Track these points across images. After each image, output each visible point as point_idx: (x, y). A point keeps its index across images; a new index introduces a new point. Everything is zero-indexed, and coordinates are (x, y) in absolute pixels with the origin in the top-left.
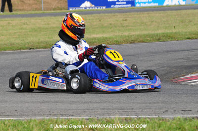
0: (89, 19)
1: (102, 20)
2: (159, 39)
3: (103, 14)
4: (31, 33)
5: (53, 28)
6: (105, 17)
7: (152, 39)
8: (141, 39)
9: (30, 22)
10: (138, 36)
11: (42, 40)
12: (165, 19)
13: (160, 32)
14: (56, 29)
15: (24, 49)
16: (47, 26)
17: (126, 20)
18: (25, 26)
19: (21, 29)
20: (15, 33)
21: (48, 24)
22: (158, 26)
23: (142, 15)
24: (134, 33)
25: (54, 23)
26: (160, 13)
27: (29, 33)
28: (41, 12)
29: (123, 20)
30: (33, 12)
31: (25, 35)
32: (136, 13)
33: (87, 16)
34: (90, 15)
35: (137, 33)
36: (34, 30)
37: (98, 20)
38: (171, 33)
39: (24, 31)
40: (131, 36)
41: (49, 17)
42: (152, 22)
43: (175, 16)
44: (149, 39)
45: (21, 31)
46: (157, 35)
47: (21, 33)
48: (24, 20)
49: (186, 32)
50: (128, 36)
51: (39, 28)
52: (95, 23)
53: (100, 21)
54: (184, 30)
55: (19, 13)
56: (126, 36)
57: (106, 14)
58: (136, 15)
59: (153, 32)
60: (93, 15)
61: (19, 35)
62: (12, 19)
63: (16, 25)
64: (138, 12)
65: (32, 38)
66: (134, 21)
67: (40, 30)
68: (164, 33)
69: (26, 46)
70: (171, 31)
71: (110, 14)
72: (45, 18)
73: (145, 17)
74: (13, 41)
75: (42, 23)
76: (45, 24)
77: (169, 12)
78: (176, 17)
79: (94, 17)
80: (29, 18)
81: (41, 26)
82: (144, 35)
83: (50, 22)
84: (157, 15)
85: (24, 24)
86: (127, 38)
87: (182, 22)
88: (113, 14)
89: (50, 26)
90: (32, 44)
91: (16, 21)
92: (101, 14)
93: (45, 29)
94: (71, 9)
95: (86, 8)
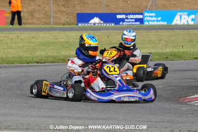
0: (98, 36)
1: (110, 37)
3: (112, 31)
4: (39, 47)
5: (62, 42)
6: (114, 34)
9: (39, 36)
11: (50, 54)
12: (173, 38)
14: (64, 44)
15: (32, 63)
16: (55, 41)
18: (33, 40)
19: (30, 43)
20: (23, 46)
21: (57, 39)
22: (166, 45)
23: (151, 34)
25: (62, 38)
26: (169, 32)
27: (37, 47)
28: (50, 26)
30: (42, 26)
31: (33, 48)
32: (145, 31)
33: (95, 32)
34: (98, 31)
36: (43, 44)
37: (107, 37)
39: (32, 45)
41: (57, 32)
42: (160, 40)
43: (183, 35)
44: (157, 57)
45: (29, 44)
46: (165, 54)
47: (29, 46)
48: (33, 34)
51: (48, 42)
52: (103, 39)
53: (108, 37)
55: (28, 26)
57: (115, 31)
58: (144, 33)
60: (102, 31)
61: (27, 49)
62: (21, 32)
63: (25, 38)
64: (146, 30)
65: (40, 52)
66: (142, 38)
67: (49, 44)
69: (35, 60)
71: (118, 31)
72: (53, 33)
73: (153, 35)
74: (21, 54)
75: (51, 37)
76: (54, 39)
77: (177, 31)
78: (185, 36)
79: (103, 33)
80: (38, 32)
81: (50, 40)
83: (59, 37)
84: (166, 33)
85: (33, 38)
89: (58, 41)
90: (40, 58)
91: (25, 35)
92: (110, 31)
93: (54, 43)
94: (80, 25)
95: (94, 24)
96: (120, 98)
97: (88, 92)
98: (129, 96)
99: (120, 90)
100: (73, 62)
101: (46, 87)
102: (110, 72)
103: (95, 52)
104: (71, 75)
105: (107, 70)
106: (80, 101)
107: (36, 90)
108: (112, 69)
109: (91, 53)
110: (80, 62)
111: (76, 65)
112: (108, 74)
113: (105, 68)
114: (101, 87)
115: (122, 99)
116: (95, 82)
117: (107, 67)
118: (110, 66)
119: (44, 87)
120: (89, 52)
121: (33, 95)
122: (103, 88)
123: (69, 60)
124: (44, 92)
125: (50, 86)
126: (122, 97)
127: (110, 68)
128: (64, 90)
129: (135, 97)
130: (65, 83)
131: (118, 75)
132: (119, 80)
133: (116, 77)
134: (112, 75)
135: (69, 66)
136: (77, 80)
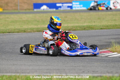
0: (46, 16)
2: (85, 29)
7: (80, 29)
8: (74, 29)
9: (11, 17)
10: (72, 26)
12: (89, 17)
13: (85, 24)
14: (26, 21)
17: (66, 17)
20: (2, 23)
21: (21, 18)
22: (85, 21)
24: (70, 25)
25: (25, 18)
27: (9, 23)
29: (65, 17)
30: (13, 11)
35: (72, 25)
38: (91, 26)
40: (69, 27)
41: (22, 14)
44: (79, 28)
46: (84, 26)
49: (100, 25)
50: (67, 27)
54: (99, 24)
56: (65, 27)
59: (81, 25)
63: (2, 18)
68: (87, 26)
70: (92, 24)
75: (18, 18)
78: (96, 16)
82: (76, 26)
86: (66, 28)
87: (99, 19)
88: (59, 13)
94: (35, 10)
95: (44, 9)
96: (82, 53)
97: (63, 50)
98: (87, 52)
99: (82, 49)
100: (46, 33)
101: (32, 48)
102: (73, 38)
103: (60, 27)
104: (46, 41)
105: (71, 37)
106: (56, 56)
107: (25, 50)
108: (74, 36)
109: (57, 27)
110: (51, 33)
111: (48, 34)
112: (72, 39)
113: (69, 36)
114: (67, 48)
115: (83, 54)
116: (62, 44)
117: (71, 35)
118: (72, 35)
119: (30, 48)
120: (57, 26)
121: (23, 53)
122: (69, 48)
123: (44, 32)
124: (30, 51)
125: (36, 47)
126: (84, 53)
127: (72, 36)
128: (45, 50)
129: (90, 52)
130: (43, 46)
131: (78, 39)
132: (79, 43)
133: (78, 41)
134: (74, 40)
135: (44, 35)
136: (52, 43)
